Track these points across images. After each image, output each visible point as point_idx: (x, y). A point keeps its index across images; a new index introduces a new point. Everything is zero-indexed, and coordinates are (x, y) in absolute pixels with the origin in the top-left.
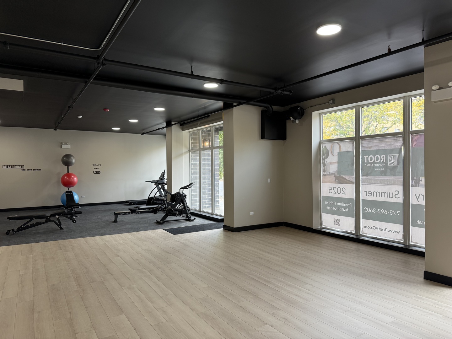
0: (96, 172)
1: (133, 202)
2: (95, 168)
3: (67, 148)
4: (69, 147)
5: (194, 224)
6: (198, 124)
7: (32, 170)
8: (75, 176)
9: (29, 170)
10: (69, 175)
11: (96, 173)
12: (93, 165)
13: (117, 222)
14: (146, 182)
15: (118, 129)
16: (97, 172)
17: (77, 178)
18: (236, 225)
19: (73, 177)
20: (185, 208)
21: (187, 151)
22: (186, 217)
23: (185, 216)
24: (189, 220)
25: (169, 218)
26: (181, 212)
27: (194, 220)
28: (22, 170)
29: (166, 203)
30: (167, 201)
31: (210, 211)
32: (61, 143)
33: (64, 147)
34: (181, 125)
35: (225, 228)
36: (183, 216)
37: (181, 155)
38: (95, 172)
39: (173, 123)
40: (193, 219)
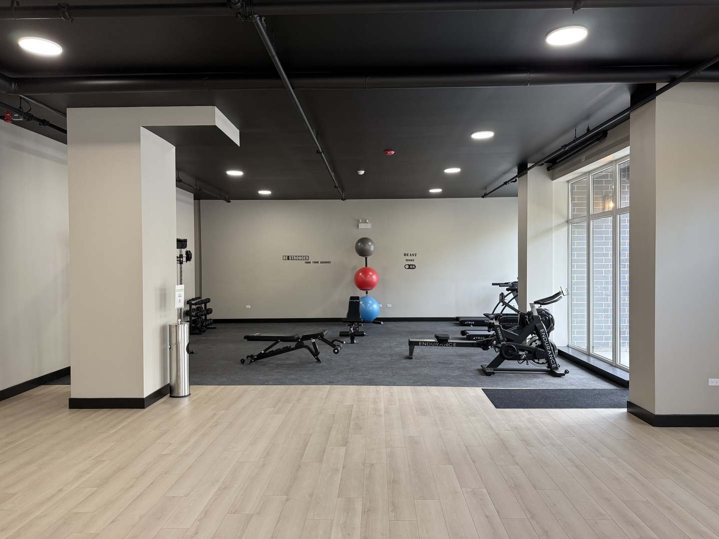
0: (409, 265)
1: (467, 321)
2: (407, 260)
3: (366, 228)
4: (369, 226)
5: (559, 385)
6: (581, 160)
7: (319, 262)
8: (374, 272)
9: (315, 262)
10: (365, 271)
11: (409, 268)
12: (405, 255)
13: (411, 358)
14: (493, 284)
15: (439, 190)
16: (412, 267)
17: (377, 276)
18: (660, 409)
19: (371, 273)
20: (542, 346)
21: (563, 223)
22: (547, 365)
23: (543, 363)
24: (552, 372)
25: (507, 364)
26: (533, 355)
27: (563, 375)
28: (307, 263)
29: (500, 332)
30: (501, 329)
31: (609, 356)
32: (358, 220)
33: (362, 226)
34: (548, 169)
35: (631, 410)
36: (538, 363)
37: (549, 231)
38: (407, 267)
39: (529, 165)
40: (563, 372)
